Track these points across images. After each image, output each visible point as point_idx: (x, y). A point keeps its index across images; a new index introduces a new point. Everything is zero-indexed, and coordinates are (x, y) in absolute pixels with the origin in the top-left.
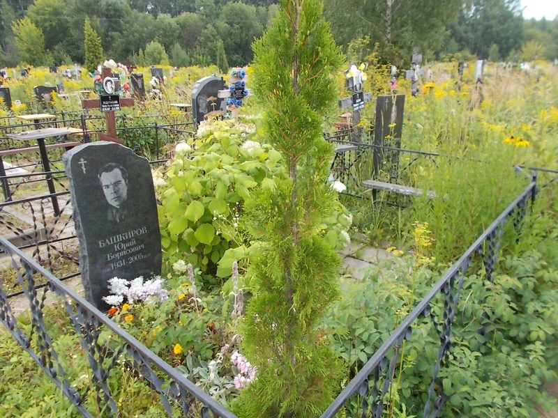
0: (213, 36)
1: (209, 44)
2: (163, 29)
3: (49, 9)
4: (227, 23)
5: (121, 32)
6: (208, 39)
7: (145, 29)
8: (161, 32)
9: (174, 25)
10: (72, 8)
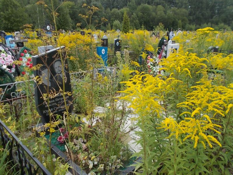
0: (136, 18)
1: (135, 21)
2: (115, 15)
3: (70, 6)
4: (142, 13)
5: (97, 16)
6: (134, 19)
7: (108, 15)
8: (114, 16)
9: (120, 13)
10: (79, 6)
